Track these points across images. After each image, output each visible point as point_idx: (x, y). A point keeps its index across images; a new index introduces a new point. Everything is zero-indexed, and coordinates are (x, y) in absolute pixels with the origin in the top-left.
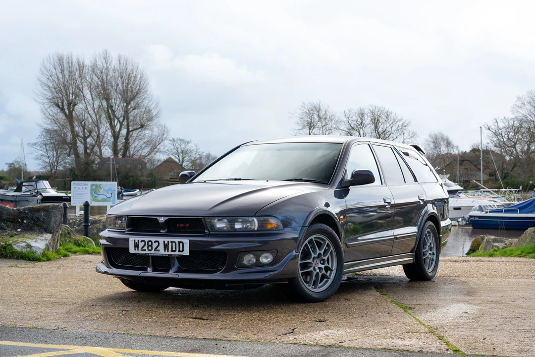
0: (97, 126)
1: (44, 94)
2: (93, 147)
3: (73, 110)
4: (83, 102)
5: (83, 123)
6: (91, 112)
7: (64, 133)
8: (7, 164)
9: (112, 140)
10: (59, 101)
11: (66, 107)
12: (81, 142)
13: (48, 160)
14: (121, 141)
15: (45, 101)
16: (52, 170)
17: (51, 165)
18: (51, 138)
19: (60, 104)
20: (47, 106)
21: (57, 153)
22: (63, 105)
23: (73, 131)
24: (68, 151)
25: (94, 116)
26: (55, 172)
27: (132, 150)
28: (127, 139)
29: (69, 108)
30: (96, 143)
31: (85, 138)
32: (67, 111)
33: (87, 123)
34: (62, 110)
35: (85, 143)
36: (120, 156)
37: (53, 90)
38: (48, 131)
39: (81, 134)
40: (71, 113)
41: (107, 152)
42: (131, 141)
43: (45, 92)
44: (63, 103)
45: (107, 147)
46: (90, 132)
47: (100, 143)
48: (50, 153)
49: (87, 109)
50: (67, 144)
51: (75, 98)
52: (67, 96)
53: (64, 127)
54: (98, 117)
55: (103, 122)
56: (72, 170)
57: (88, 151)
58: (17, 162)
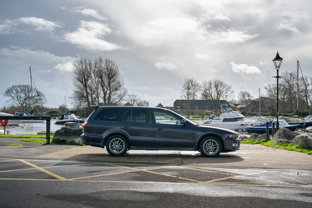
0: (97, 89)
1: (74, 76)
2: (95, 98)
3: (87, 83)
4: (91, 79)
5: (91, 88)
6: (95, 83)
7: (83, 93)
8: (59, 106)
9: (103, 95)
10: (81, 79)
11: (84, 82)
12: (90, 96)
13: (76, 104)
14: (107, 95)
15: (75, 79)
16: (78, 108)
17: (78, 106)
18: (77, 95)
19: (81, 80)
20: (75, 81)
21: (80, 101)
22: (82, 81)
23: (86, 91)
24: (85, 100)
25: (95, 85)
26: (79, 110)
27: (112, 100)
28: (110, 95)
29: (85, 82)
30: (96, 97)
31: (92, 95)
32: (84, 83)
33: (93, 88)
34: (82, 83)
35: (92, 97)
36: (107, 102)
37: (78, 74)
38: (76, 92)
39: (90, 93)
40: (86, 84)
41: (101, 101)
42: (111, 96)
43: (75, 75)
44: (82, 80)
45: (101, 98)
46: (94, 92)
47: (98, 96)
48: (77, 101)
49: (93, 82)
50: (84, 97)
51: (88, 77)
52: (84, 77)
53: (83, 90)
54: (97, 85)
55: (100, 87)
56: (86, 108)
57: (93, 100)
58: (64, 105)
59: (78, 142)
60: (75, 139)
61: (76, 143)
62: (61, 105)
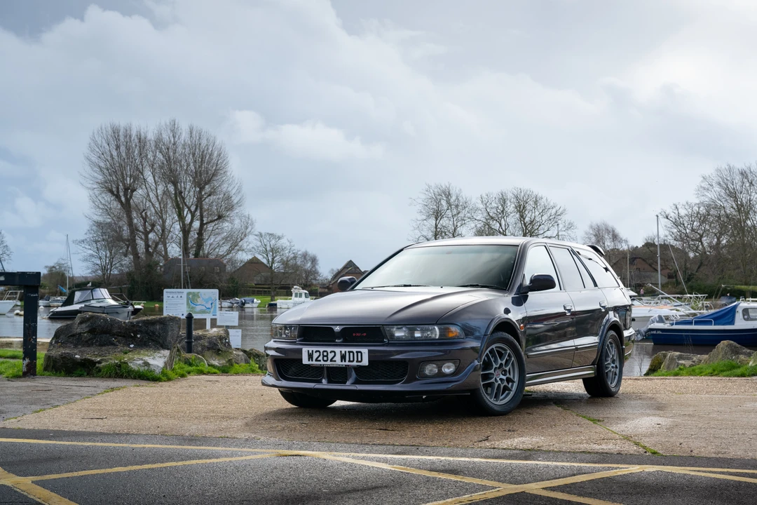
0: (161, 217)
1: (94, 177)
2: (157, 244)
3: (131, 197)
4: (144, 187)
5: (143, 214)
6: (154, 199)
7: (120, 227)
8: (46, 267)
9: (181, 235)
10: (114, 186)
11: (121, 194)
12: (141, 238)
13: (99, 262)
14: (193, 235)
15: (95, 186)
16: (104, 275)
17: (104, 269)
18: (103, 234)
19: (114, 189)
20: (97, 192)
21: (111, 253)
22: (118, 192)
23: (130, 224)
24: (124, 250)
25: (157, 205)
26: (108, 278)
27: (206, 249)
28: (200, 233)
29: (125, 195)
30: (160, 240)
31: (146, 233)
32: (123, 199)
33: (148, 214)
34: (118, 197)
35: (147, 240)
36: (192, 257)
37: (105, 171)
38: (99, 224)
39: (141, 228)
40: (128, 200)
41: (174, 250)
42: (205, 236)
43: (96, 174)
44: (118, 188)
45: (174, 245)
46: (153, 225)
47: (165, 239)
48: (102, 253)
49: (148, 195)
50: (123, 240)
51: (134, 181)
52: (124, 179)
53: (119, 219)
54: (162, 206)
55: (169, 212)
56: (129, 274)
57: (151, 250)
58: (60, 265)
62: (51, 264)
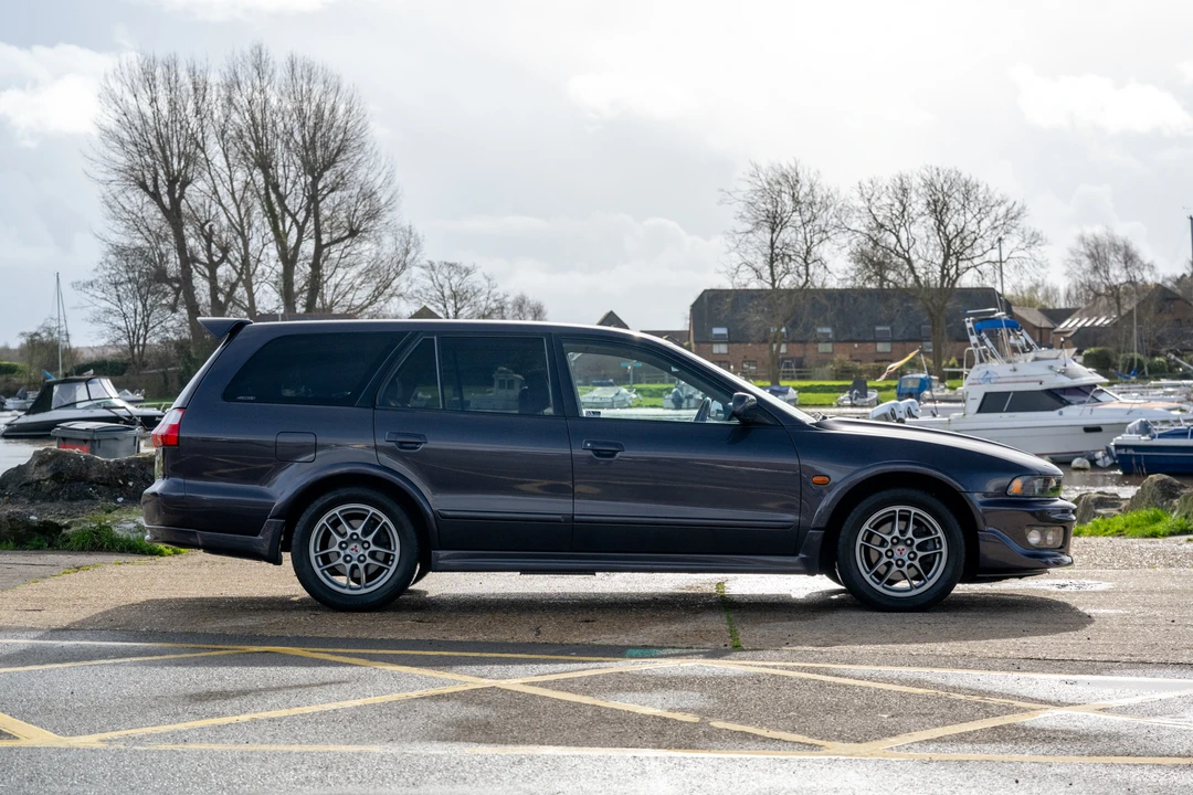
0: (242, 234)
1: (109, 159)
2: (234, 286)
3: (182, 196)
4: (207, 176)
5: (207, 227)
6: (227, 200)
7: (161, 256)
8: (23, 334)
9: (280, 267)
10: (148, 175)
11: (163, 190)
12: (204, 276)
13: (122, 324)
14: (302, 271)
15: (114, 177)
16: (132, 347)
17: (132, 334)
18: (129, 269)
19: (149, 183)
20: (116, 188)
21: (144, 306)
22: (156, 186)
23: (181, 247)
24: (170, 299)
25: (233, 210)
26: (141, 354)
27: (328, 293)
28: (316, 266)
29: (171, 193)
30: (239, 279)
31: (213, 266)
32: (166, 200)
33: (216, 227)
34: (156, 196)
35: (213, 279)
37: (132, 147)
38: (120, 251)
39: (202, 256)
40: (176, 203)
41: (268, 299)
42: (326, 270)
43: (113, 155)
44: (155, 180)
45: (266, 287)
46: (225, 250)
47: (249, 276)
48: (128, 306)
49: (216, 192)
50: (169, 281)
51: (186, 166)
52: (166, 162)
53: (160, 238)
54: (243, 212)
55: (257, 223)
56: (181, 346)
57: (221, 298)
58: (49, 331)
59: (133, 537)
60: (115, 514)
61: (120, 540)
62: (32, 329)
